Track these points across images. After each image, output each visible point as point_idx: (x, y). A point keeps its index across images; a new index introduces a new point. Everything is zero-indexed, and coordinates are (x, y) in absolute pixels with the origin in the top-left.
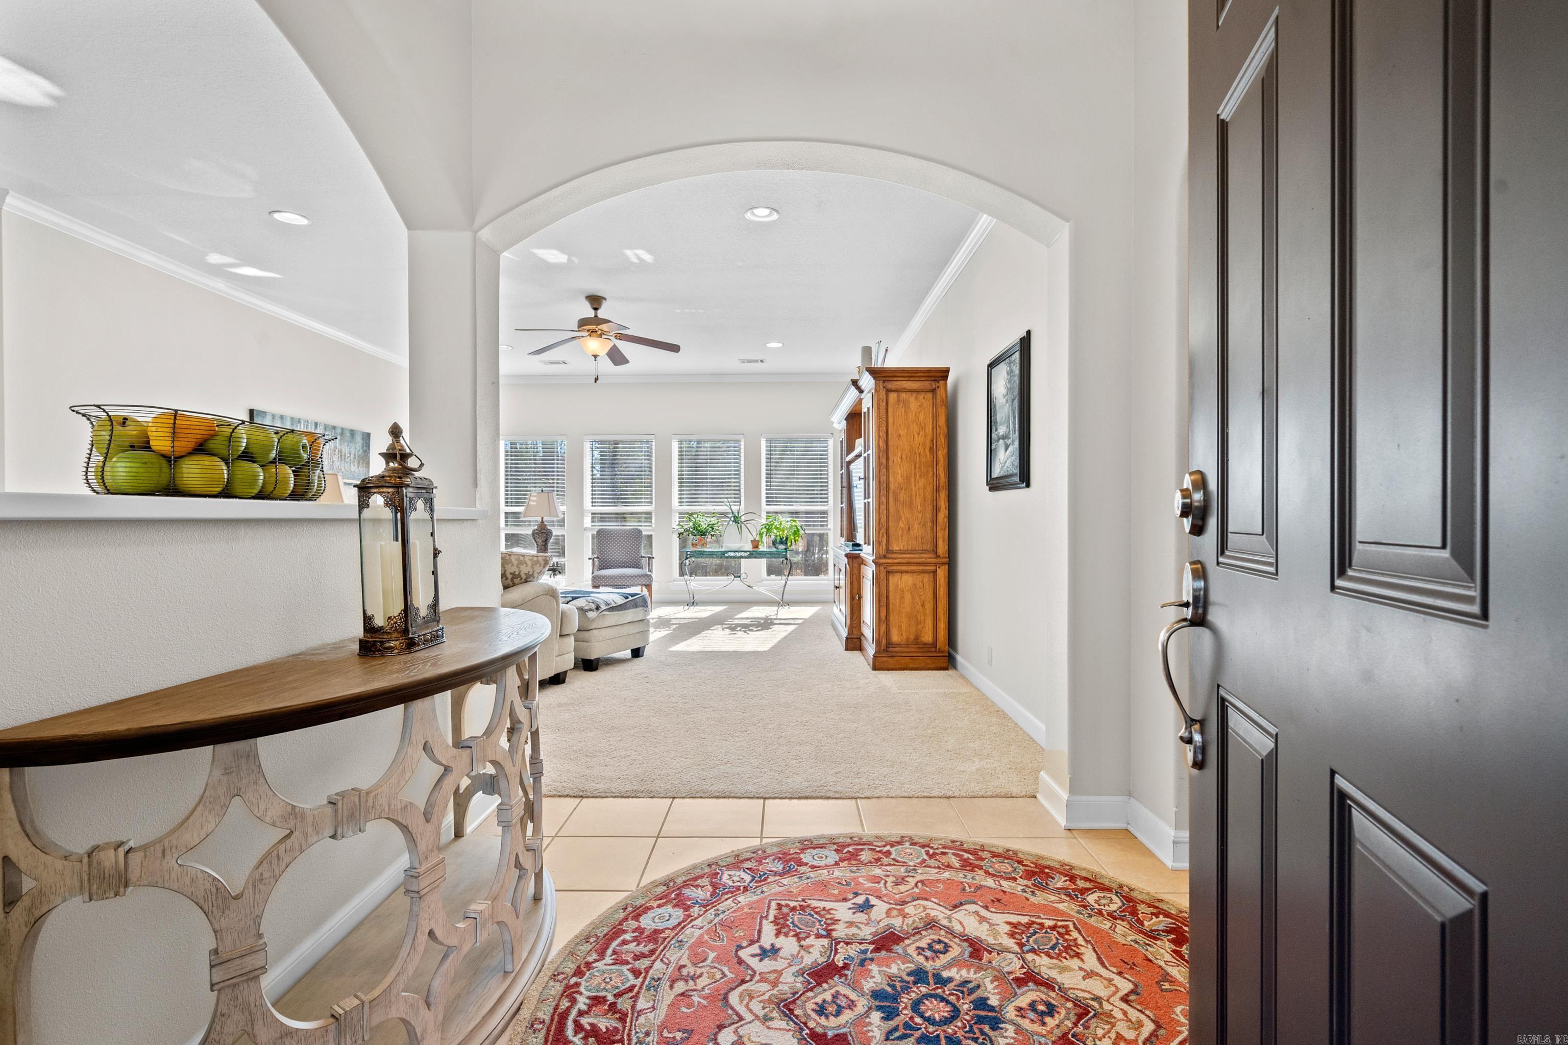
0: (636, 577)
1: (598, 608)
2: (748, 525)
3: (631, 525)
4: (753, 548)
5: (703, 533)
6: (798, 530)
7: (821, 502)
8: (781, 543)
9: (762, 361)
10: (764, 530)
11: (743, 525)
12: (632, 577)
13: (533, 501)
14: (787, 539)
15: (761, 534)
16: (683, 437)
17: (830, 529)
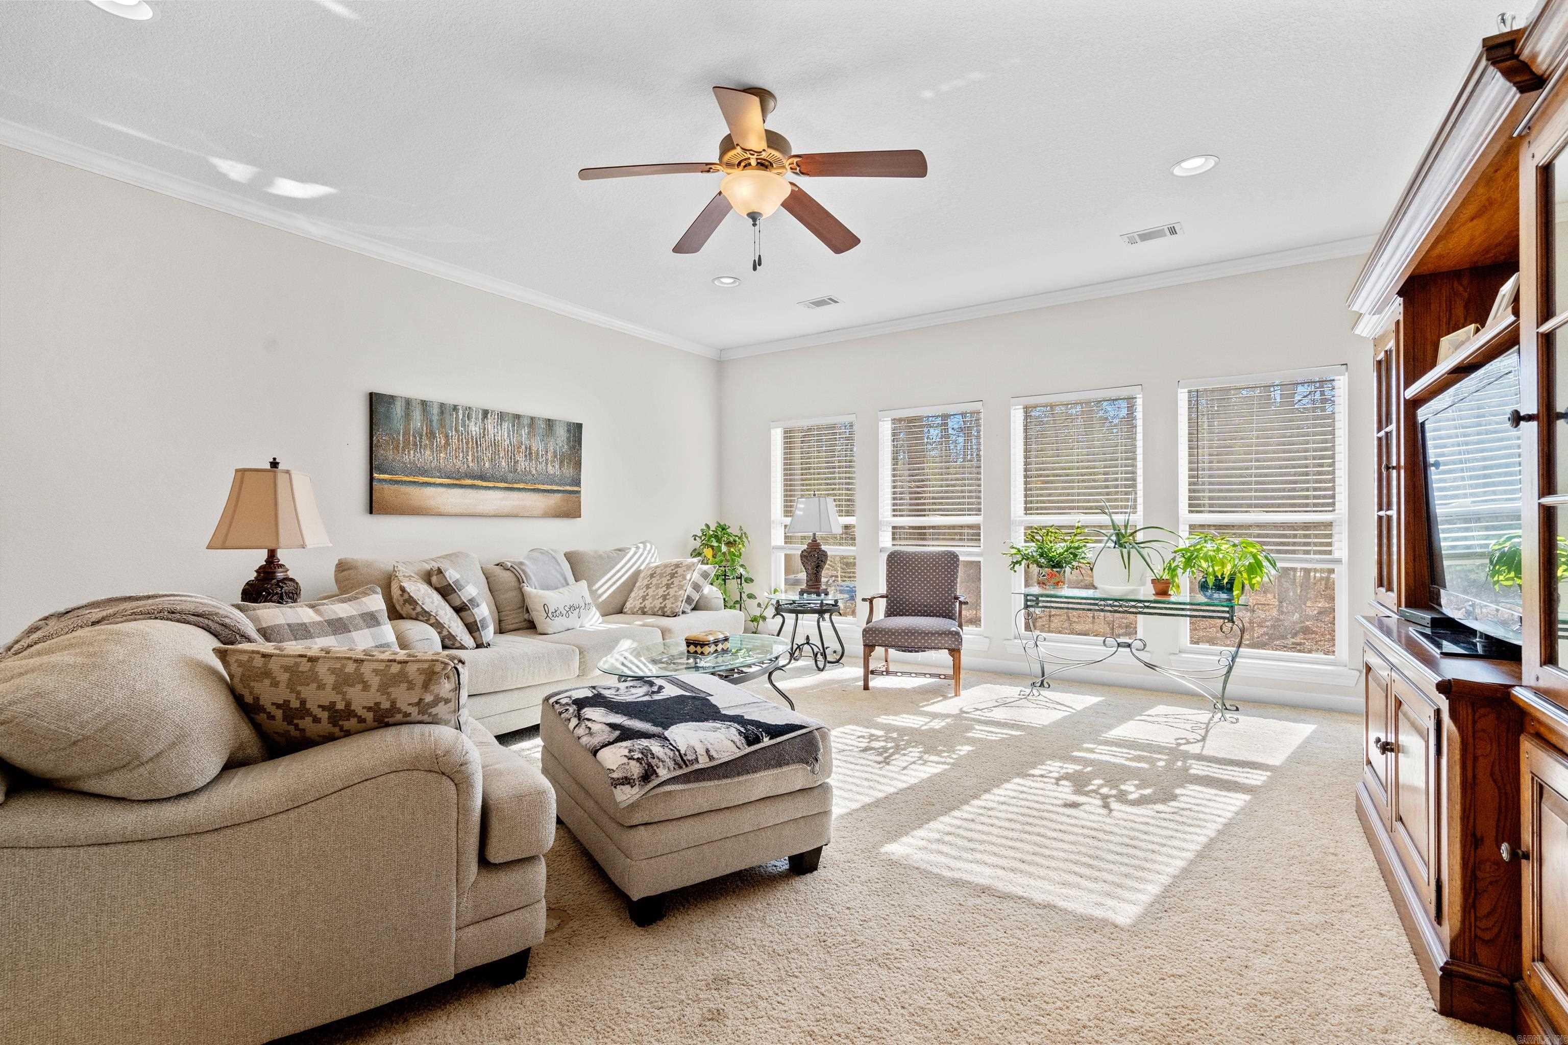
0: (933, 634)
1: (648, 775)
2: (1145, 552)
3: (934, 547)
4: (1157, 594)
5: (1056, 564)
6: (1259, 564)
7: (1315, 505)
8: (1219, 587)
9: (1173, 231)
10: (1180, 561)
11: (1133, 552)
12: (927, 634)
13: (800, 510)
14: (1231, 582)
15: (1172, 570)
16: (1032, 401)
17: (1338, 561)
